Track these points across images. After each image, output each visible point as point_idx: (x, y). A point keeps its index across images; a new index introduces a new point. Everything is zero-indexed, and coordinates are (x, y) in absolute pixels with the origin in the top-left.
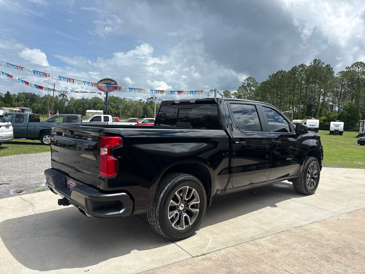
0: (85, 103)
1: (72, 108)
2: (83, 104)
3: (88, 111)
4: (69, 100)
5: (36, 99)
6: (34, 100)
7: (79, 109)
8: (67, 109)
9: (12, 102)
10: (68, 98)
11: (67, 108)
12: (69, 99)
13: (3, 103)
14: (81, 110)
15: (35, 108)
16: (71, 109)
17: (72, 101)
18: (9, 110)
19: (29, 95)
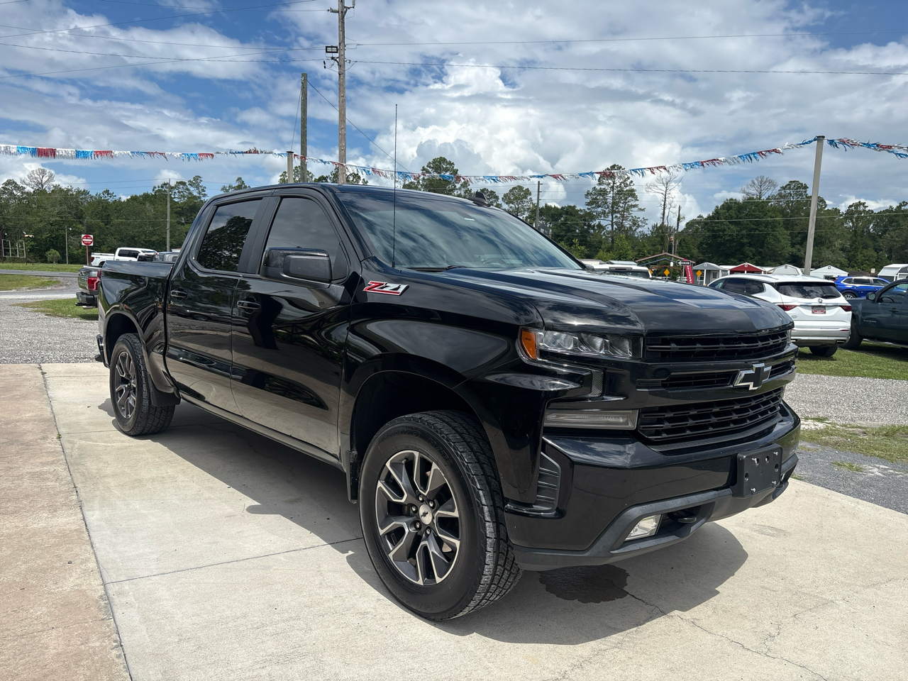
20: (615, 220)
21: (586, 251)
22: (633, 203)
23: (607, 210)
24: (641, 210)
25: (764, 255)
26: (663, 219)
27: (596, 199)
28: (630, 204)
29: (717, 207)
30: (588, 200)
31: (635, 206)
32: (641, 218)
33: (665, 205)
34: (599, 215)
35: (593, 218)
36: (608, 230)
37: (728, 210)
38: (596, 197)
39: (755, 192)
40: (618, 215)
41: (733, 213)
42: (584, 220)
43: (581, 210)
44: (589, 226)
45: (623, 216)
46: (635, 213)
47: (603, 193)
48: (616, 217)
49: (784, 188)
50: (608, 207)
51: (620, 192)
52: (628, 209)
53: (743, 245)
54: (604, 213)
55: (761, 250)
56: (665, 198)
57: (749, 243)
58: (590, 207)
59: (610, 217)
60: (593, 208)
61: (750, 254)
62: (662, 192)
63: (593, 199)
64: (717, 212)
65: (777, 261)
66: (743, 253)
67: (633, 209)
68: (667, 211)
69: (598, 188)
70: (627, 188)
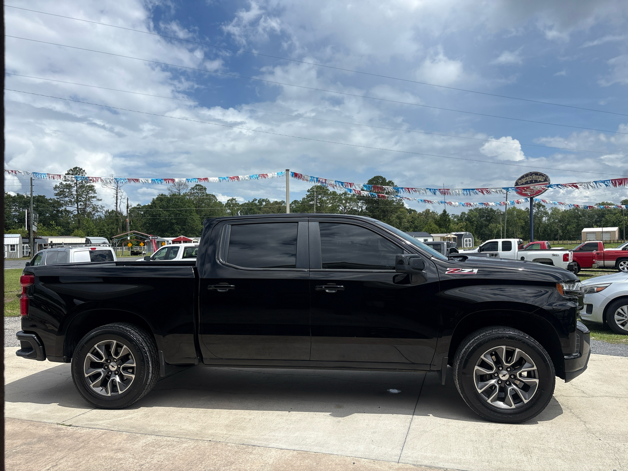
0: (580, 216)
1: (556, 227)
2: (577, 217)
3: (585, 230)
4: (550, 214)
5: (494, 216)
6: (492, 218)
7: (568, 227)
8: (547, 230)
9: (449, 225)
10: (547, 210)
11: (545, 227)
12: (550, 212)
13: (437, 227)
14: (573, 230)
15: (492, 231)
16: (553, 229)
17: (555, 215)
18: (441, 237)
19: (483, 212)
20: (80, 207)
21: (63, 230)
22: (92, 195)
23: (73, 200)
24: (99, 200)
25: (186, 230)
26: (117, 206)
27: (63, 191)
28: (90, 195)
29: (154, 199)
30: (56, 192)
31: (94, 197)
32: (100, 206)
33: (117, 197)
34: (66, 204)
35: (61, 205)
36: (75, 214)
37: (161, 201)
38: (63, 190)
39: (176, 190)
40: (82, 204)
41: (164, 203)
42: (54, 207)
43: (51, 199)
44: (58, 211)
45: (86, 204)
46: (94, 202)
47: (69, 187)
48: (81, 205)
49: (193, 189)
50: (74, 198)
51: (82, 187)
52: (89, 200)
53: (172, 224)
54: (71, 201)
55: (185, 227)
56: (117, 192)
57: (176, 223)
58: (58, 197)
59: (76, 205)
60: (61, 197)
61: (178, 230)
62: (114, 188)
63: (61, 191)
64: (154, 202)
65: (194, 233)
66: (173, 229)
67: (93, 199)
68: (119, 201)
69: (64, 183)
70: (88, 184)
